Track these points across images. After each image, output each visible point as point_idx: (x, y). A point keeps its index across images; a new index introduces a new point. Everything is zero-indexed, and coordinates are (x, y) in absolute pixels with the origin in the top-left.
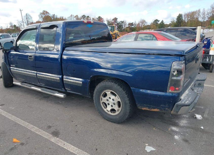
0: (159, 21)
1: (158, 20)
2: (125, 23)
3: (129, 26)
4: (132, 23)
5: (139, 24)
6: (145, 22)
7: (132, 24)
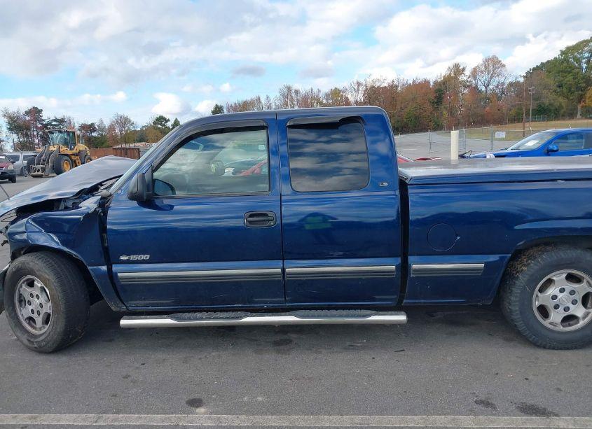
0: (169, 120)
1: (164, 119)
2: (70, 123)
3: (83, 131)
4: (93, 124)
5: (112, 128)
6: (130, 121)
7: (91, 128)
